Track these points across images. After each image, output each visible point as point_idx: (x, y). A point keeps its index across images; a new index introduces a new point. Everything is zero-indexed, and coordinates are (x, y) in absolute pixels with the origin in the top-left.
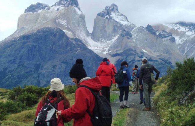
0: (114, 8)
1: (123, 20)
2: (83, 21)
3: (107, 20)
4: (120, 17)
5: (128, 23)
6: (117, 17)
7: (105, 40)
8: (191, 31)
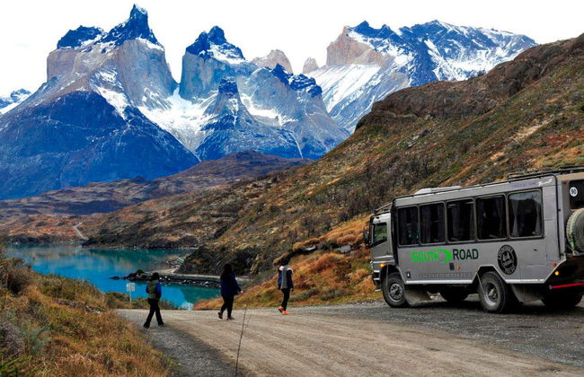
0: (217, 35)
1: (233, 57)
2: (158, 63)
3: (202, 59)
4: (228, 52)
5: (243, 61)
6: (223, 53)
7: (199, 97)
8: (407, 54)
